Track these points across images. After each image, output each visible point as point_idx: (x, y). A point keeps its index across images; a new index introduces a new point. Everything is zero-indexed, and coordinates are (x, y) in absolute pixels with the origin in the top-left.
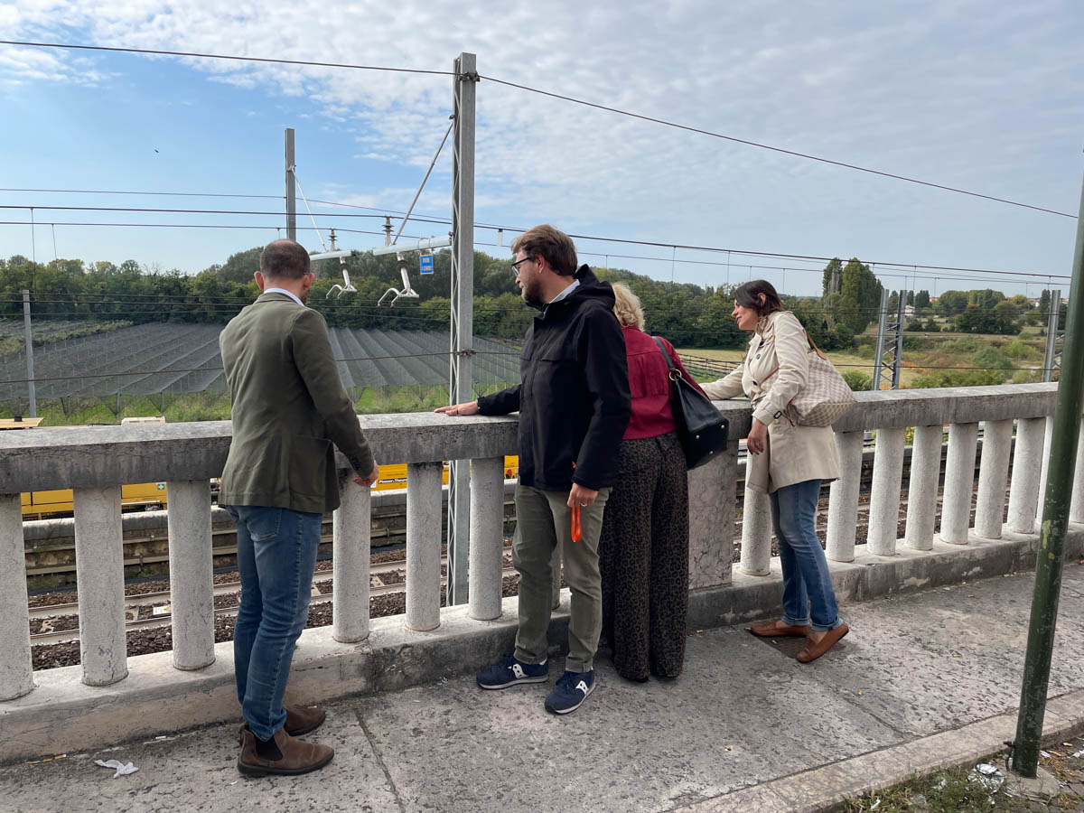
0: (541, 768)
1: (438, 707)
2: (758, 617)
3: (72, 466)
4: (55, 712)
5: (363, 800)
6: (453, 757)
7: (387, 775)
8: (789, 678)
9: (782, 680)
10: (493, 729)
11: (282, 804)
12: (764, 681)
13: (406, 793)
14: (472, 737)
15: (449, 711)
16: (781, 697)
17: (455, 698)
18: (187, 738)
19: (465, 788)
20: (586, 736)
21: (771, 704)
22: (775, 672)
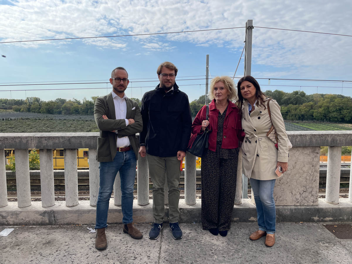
0: (211, 257)
1: (188, 231)
2: (330, 221)
3: (85, 142)
4: (80, 212)
5: (149, 254)
6: (184, 247)
7: (160, 248)
8: (333, 246)
9: (329, 246)
10: (202, 241)
11: (126, 250)
12: (321, 245)
13: (163, 255)
14: (194, 242)
15: (191, 233)
16: (325, 252)
17: (195, 229)
18: (113, 226)
19: (182, 258)
20: (234, 250)
21: (319, 254)
22: (327, 243)
